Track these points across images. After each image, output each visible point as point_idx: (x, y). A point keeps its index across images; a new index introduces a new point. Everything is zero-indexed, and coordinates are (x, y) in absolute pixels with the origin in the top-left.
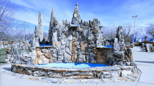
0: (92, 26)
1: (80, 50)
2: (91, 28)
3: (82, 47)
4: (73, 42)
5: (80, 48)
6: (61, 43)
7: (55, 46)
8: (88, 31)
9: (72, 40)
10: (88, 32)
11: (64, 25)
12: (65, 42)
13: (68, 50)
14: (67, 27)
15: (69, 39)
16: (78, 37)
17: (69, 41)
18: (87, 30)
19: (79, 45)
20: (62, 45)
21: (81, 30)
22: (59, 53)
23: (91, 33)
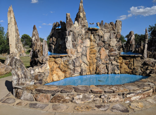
0: (115, 29)
1: (100, 58)
2: (113, 31)
3: (102, 56)
4: (91, 49)
5: (99, 56)
6: (77, 51)
7: (70, 55)
8: (111, 34)
9: (90, 47)
10: (110, 36)
11: (80, 26)
12: (81, 49)
13: (85, 59)
14: (83, 29)
15: (86, 45)
16: (97, 43)
17: (86, 48)
18: (109, 34)
19: (98, 52)
20: (78, 52)
21: (102, 33)
22: (76, 64)
23: (114, 37)
